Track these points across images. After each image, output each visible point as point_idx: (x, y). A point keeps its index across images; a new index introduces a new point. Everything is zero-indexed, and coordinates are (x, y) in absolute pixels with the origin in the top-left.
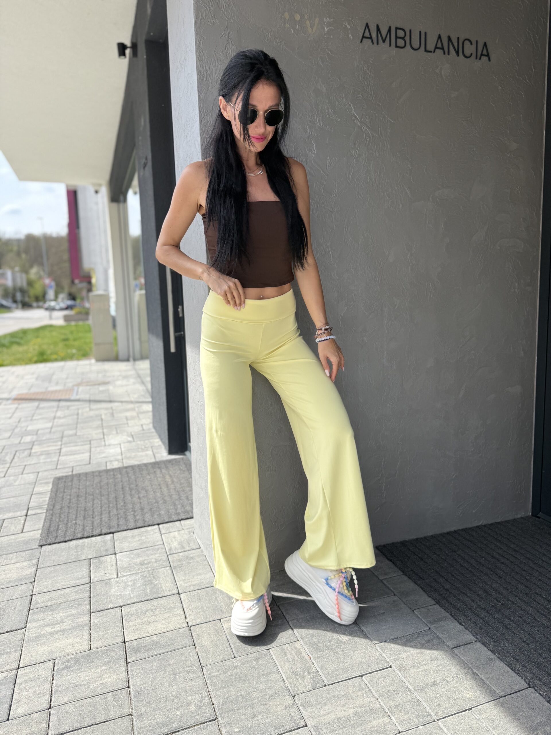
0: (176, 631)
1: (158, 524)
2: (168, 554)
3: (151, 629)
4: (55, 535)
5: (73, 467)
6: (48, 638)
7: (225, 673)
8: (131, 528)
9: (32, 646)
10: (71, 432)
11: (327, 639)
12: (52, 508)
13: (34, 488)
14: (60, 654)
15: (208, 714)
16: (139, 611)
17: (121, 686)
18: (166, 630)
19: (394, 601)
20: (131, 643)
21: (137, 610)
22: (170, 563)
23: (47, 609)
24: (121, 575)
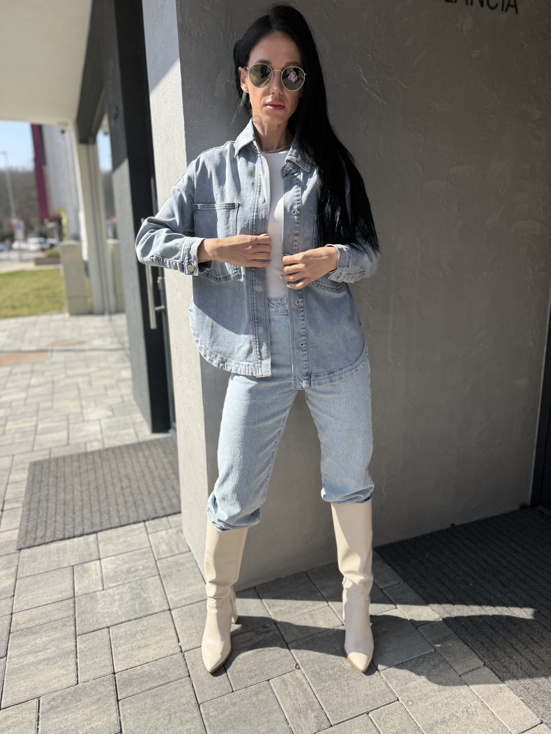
0: (168, 658)
1: (144, 521)
2: (156, 558)
3: (141, 656)
4: (34, 536)
5: (50, 449)
6: (31, 669)
7: (224, 712)
8: (114, 526)
9: (13, 681)
10: (48, 405)
11: (330, 666)
12: (28, 501)
13: (9, 475)
14: (45, 690)
16: (128, 633)
17: (112, 731)
18: (158, 657)
20: (121, 675)
21: (126, 632)
22: (158, 570)
23: (29, 632)
24: (107, 587)
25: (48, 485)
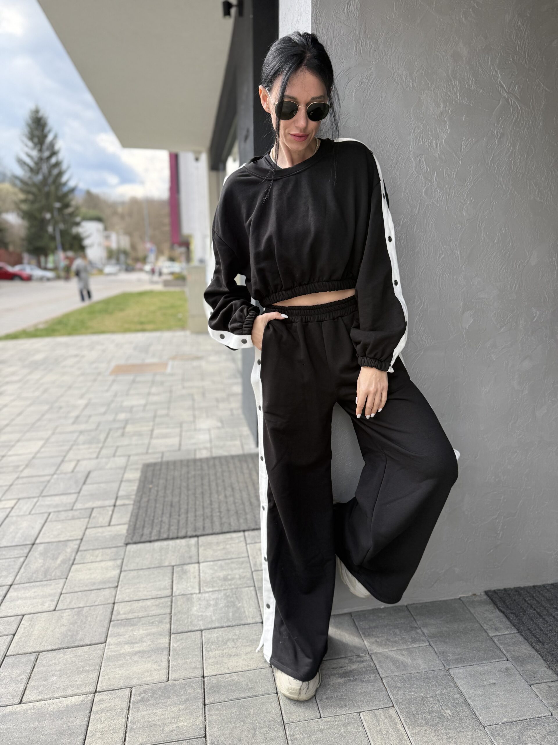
1: (244, 531)
2: (253, 570)
3: (231, 664)
4: (141, 533)
5: (163, 453)
6: (127, 659)
7: (309, 737)
8: (216, 532)
9: (110, 667)
10: (164, 412)
12: (139, 499)
13: (124, 474)
14: (137, 681)
16: (220, 639)
17: (197, 734)
18: (247, 668)
19: (507, 669)
20: (210, 679)
21: (218, 638)
22: (254, 582)
23: (128, 622)
24: (203, 591)
25: (158, 486)
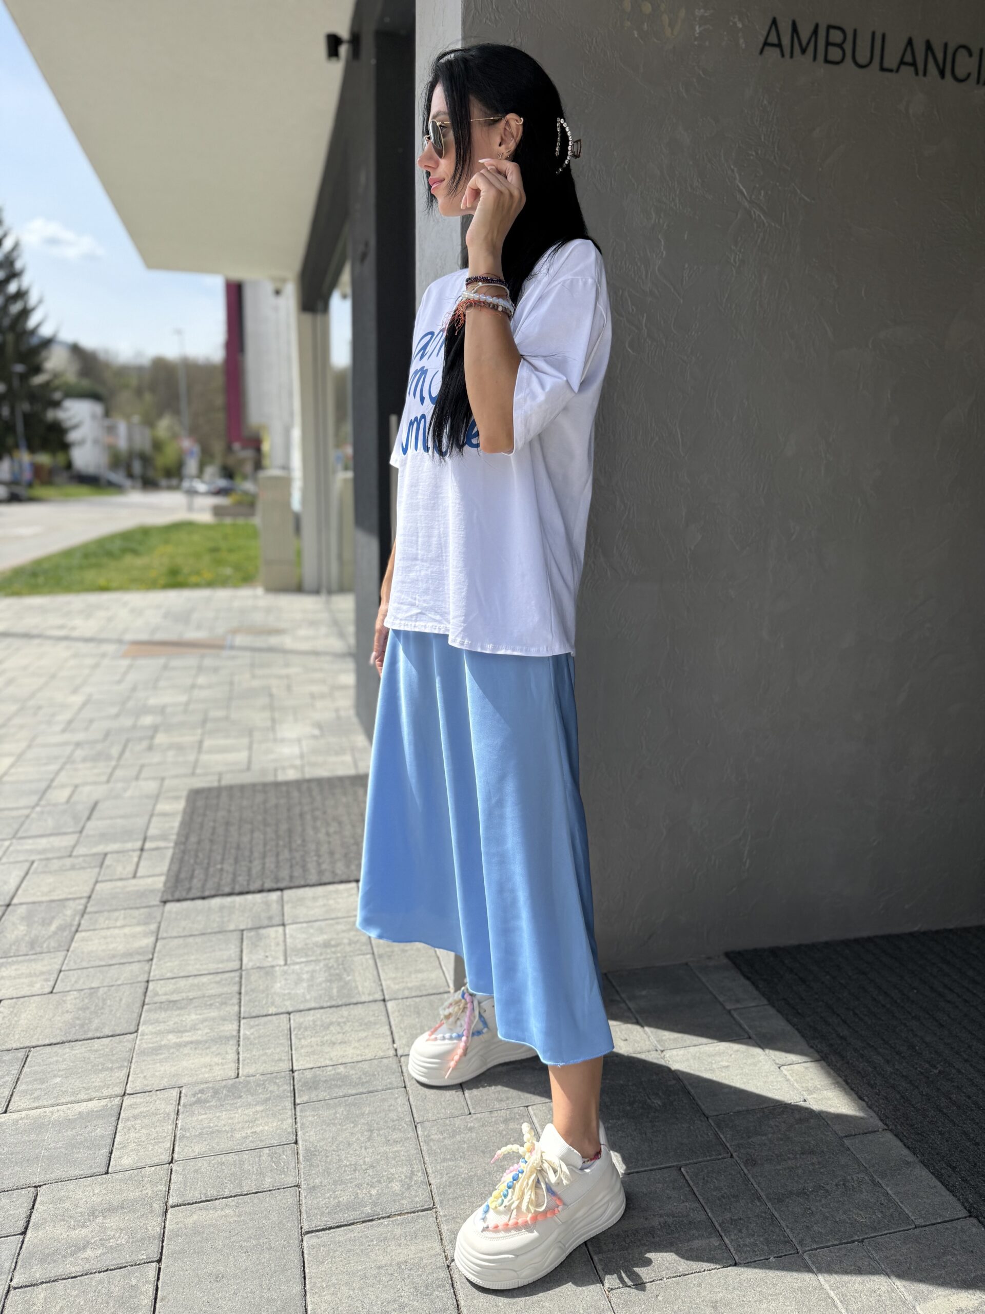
0: (376, 1062)
3: (336, 1054)
4: (188, 886)
5: (220, 775)
6: (171, 1051)
7: (453, 1136)
8: (311, 883)
10: (220, 713)
11: (627, 1101)
12: (183, 839)
13: (155, 805)
14: (190, 1079)
15: (420, 1198)
16: (319, 1023)
17: (284, 1140)
18: (360, 1058)
20: (303, 1073)
21: (314, 1021)
22: (372, 948)
23: (171, 1005)
24: (292, 962)
25: (214, 820)
